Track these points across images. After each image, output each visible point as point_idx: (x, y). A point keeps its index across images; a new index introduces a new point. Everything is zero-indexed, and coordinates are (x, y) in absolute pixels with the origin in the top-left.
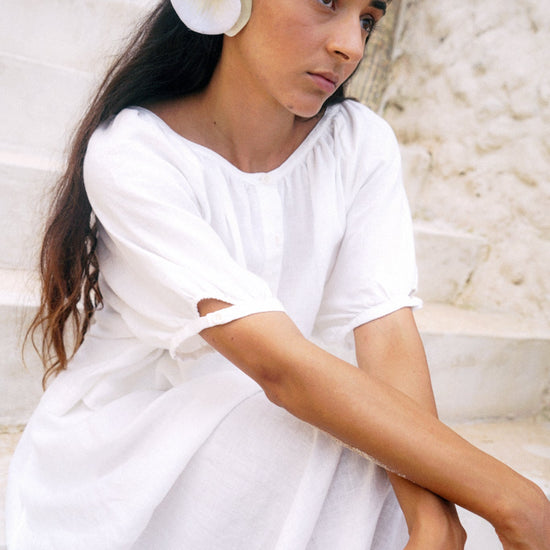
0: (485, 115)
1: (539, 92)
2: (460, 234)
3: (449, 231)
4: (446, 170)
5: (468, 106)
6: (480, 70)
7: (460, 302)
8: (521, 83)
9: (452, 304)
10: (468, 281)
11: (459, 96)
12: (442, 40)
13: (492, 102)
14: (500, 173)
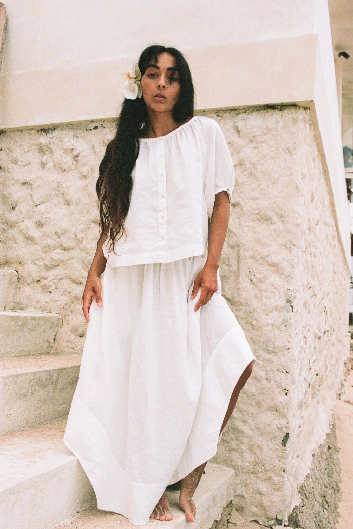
0: (48, 249)
1: (76, 236)
2: (45, 314)
3: (37, 314)
4: (29, 280)
5: (36, 244)
6: (40, 224)
7: (52, 352)
8: (66, 232)
9: (49, 354)
10: (54, 339)
11: (29, 239)
12: (13, 208)
13: (50, 241)
14: (61, 279)
